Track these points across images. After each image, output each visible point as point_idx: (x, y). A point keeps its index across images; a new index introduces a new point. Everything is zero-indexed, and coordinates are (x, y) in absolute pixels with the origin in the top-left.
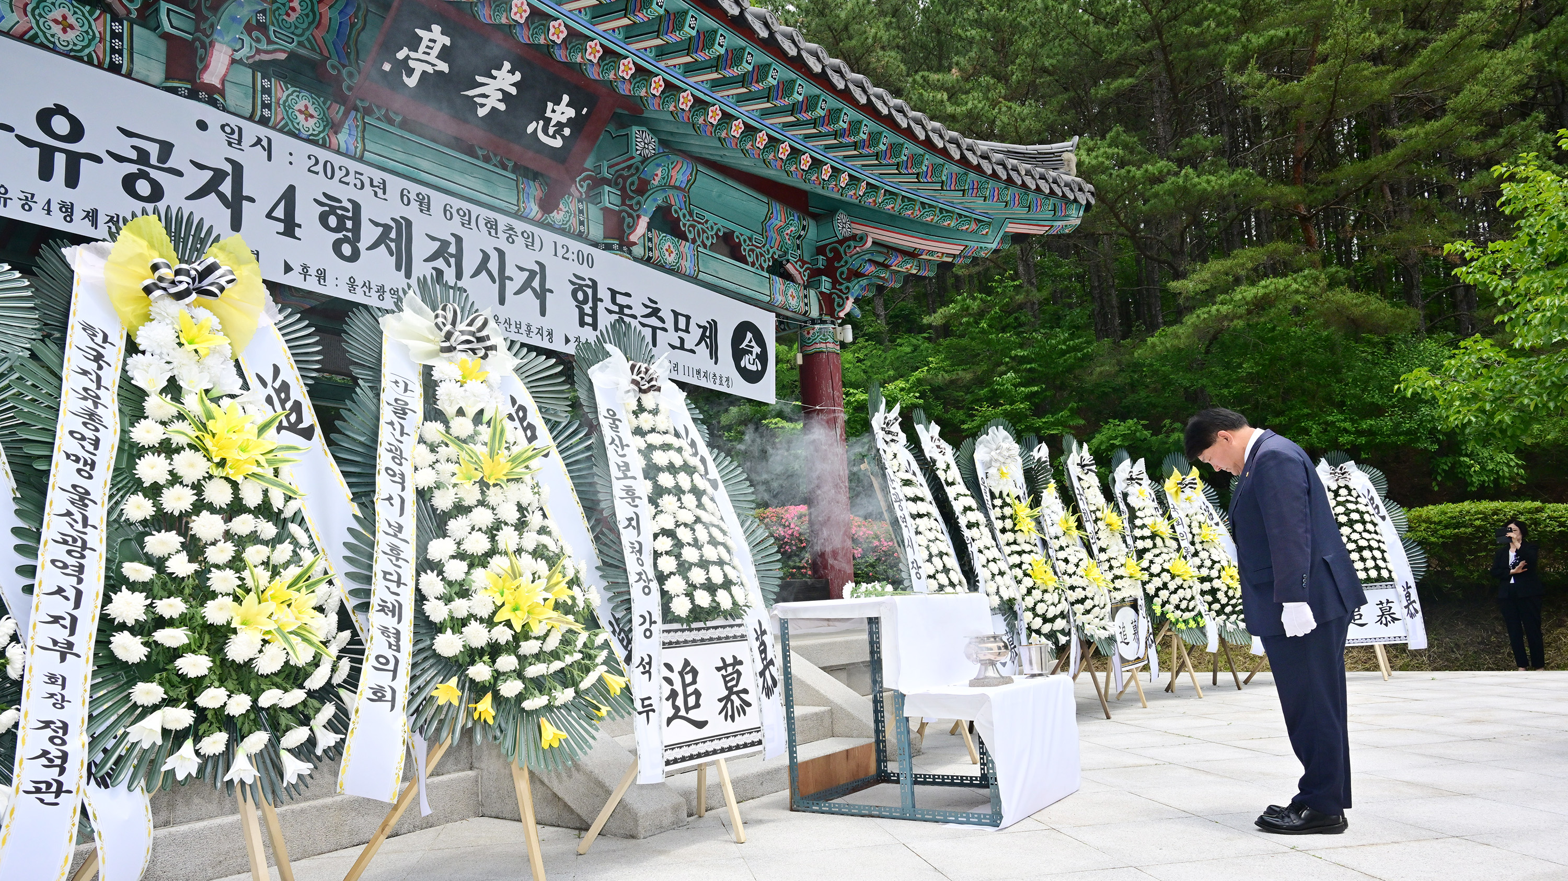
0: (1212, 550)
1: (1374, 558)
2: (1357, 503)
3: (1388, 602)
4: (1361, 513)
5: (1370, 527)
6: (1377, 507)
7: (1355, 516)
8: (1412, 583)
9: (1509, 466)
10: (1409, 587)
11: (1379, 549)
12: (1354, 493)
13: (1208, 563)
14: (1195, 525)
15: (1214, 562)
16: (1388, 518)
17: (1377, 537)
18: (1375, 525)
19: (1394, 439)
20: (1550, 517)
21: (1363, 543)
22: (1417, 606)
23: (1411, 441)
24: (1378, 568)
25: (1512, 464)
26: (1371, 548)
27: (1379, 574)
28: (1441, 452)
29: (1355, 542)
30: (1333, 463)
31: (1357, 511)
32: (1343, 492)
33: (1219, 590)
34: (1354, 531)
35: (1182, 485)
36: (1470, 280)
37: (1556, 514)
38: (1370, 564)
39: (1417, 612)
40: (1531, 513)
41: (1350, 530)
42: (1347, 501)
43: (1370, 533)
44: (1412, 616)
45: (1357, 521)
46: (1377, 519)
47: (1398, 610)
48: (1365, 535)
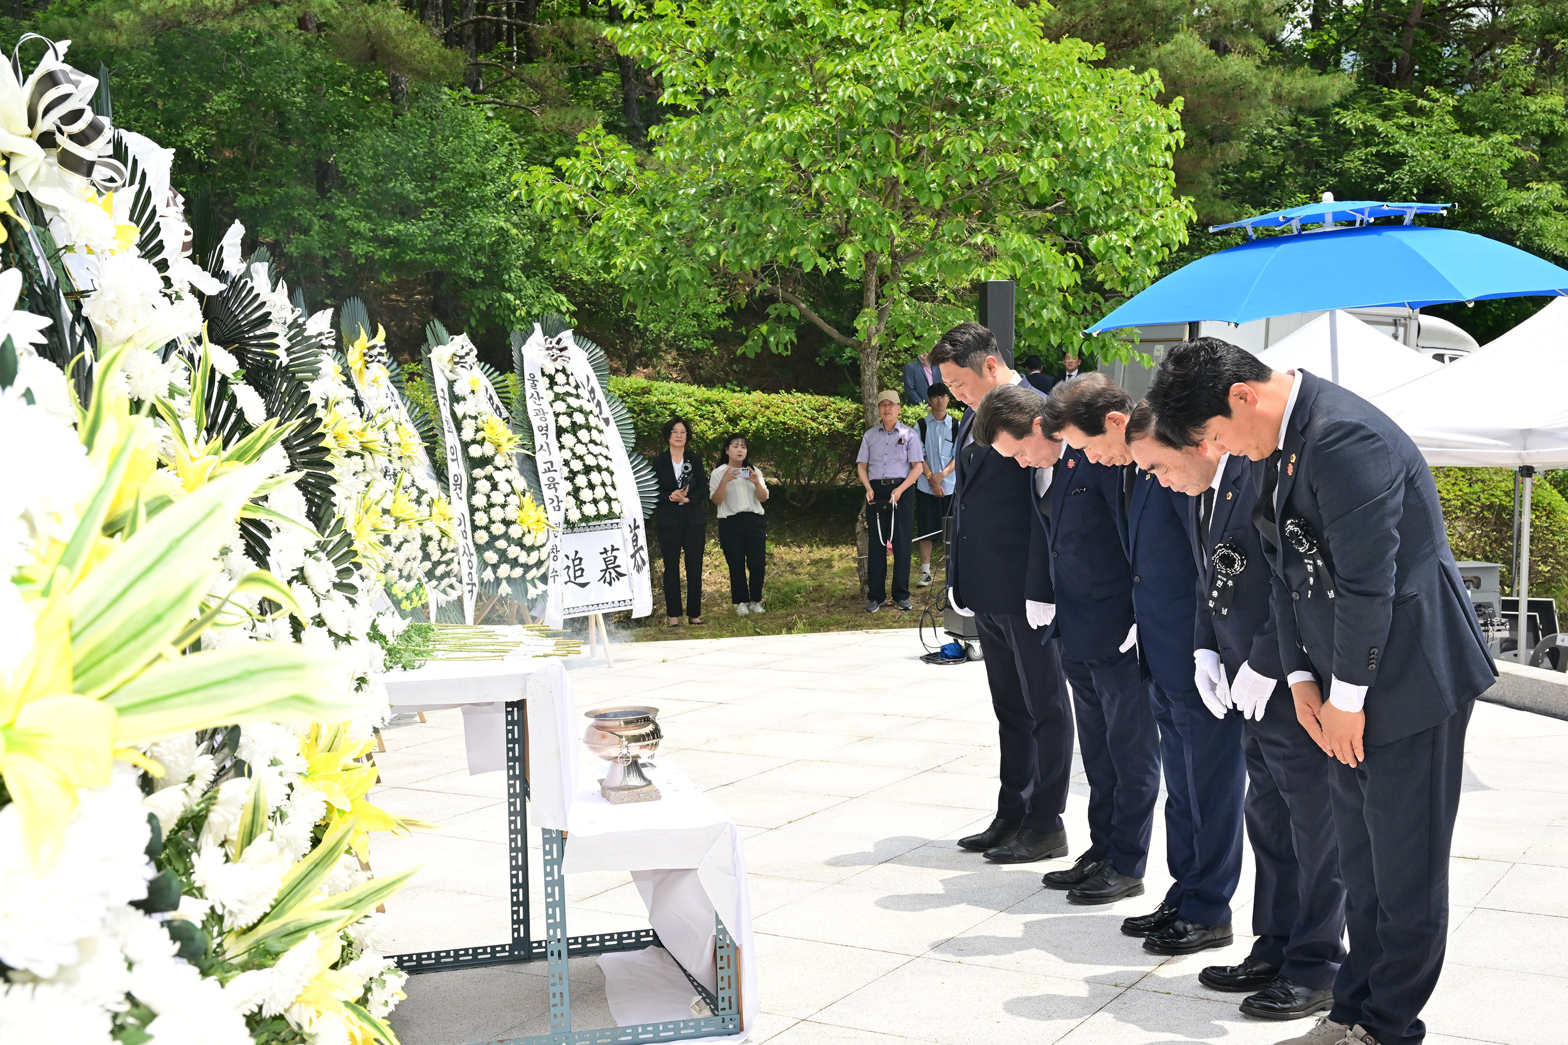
0: (413, 470)
1: (603, 484)
2: (578, 396)
3: (613, 549)
4: (586, 414)
5: (595, 435)
6: (599, 404)
7: (579, 418)
8: (641, 523)
9: (559, 311)
10: (637, 527)
11: (607, 469)
12: (572, 380)
13: (414, 493)
14: (390, 427)
15: (422, 492)
16: (612, 421)
17: (605, 452)
18: (601, 431)
19: (430, 256)
20: (659, 403)
21: (590, 460)
22: (645, 554)
23: (452, 263)
24: (608, 499)
25: (563, 309)
26: (599, 469)
27: (611, 508)
28: (485, 283)
29: (581, 458)
30: (549, 332)
31: (581, 410)
32: (560, 378)
33: (430, 538)
34: (579, 441)
35: (368, 358)
36: (627, 50)
37: (664, 398)
38: (599, 493)
39: (644, 562)
40: (638, 395)
41: (574, 440)
42: (568, 394)
43: (596, 444)
44: (639, 569)
45: (581, 427)
46: (602, 425)
47: (625, 562)
48: (591, 447)
